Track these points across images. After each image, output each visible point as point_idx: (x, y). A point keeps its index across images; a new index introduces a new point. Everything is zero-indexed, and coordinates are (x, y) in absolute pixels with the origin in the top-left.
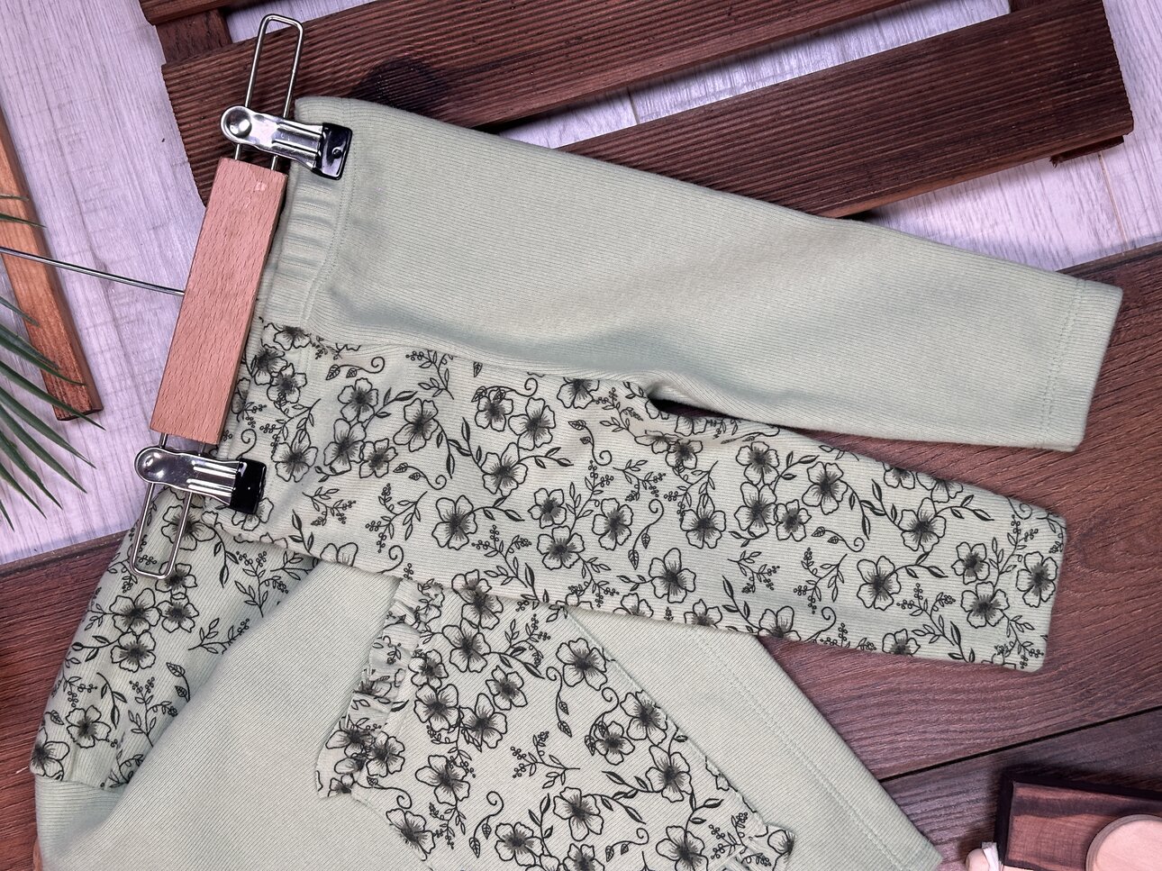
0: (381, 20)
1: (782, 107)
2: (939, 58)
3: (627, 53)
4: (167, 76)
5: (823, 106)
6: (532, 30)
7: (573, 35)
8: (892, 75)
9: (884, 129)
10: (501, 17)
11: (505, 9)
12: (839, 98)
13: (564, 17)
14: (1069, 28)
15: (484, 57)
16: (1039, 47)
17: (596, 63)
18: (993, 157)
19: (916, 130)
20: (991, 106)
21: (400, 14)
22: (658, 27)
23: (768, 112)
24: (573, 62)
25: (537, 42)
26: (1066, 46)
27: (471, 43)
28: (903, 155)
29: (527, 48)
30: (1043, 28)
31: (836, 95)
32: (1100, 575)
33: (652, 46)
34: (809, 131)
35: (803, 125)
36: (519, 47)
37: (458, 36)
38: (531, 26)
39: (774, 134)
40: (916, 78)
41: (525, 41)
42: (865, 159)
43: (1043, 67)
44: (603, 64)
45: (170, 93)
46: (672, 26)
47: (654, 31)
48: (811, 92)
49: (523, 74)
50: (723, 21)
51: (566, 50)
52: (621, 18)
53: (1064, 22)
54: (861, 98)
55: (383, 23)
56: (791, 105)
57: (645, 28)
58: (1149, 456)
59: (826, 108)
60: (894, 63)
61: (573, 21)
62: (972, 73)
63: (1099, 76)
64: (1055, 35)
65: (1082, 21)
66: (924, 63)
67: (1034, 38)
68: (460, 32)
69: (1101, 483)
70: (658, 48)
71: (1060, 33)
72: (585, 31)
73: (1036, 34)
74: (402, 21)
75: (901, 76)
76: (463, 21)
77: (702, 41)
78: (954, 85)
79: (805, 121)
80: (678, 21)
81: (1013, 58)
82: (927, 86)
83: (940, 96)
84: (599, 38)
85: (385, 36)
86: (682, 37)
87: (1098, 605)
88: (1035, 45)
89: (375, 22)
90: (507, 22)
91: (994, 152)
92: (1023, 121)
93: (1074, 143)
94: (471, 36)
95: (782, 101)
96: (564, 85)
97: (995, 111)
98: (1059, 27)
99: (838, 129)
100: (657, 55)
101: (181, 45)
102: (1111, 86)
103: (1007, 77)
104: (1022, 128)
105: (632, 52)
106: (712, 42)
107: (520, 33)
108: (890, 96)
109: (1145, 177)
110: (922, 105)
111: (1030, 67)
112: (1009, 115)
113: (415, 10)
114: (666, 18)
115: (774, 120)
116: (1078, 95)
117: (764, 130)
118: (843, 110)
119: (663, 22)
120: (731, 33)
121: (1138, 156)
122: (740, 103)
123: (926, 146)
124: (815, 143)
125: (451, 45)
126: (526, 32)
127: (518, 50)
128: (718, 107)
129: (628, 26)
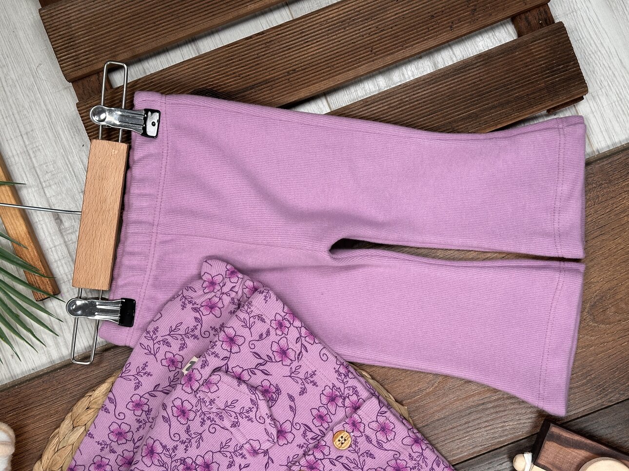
0: (189, 70)
1: (404, 97)
2: (483, 65)
3: (320, 76)
4: (79, 109)
5: (425, 94)
6: (269, 68)
7: (291, 69)
8: (459, 75)
9: (458, 104)
10: (253, 62)
11: (255, 59)
12: (433, 89)
13: (286, 60)
14: (549, 43)
15: (245, 84)
16: (534, 54)
17: (304, 82)
18: (516, 113)
19: (475, 103)
20: (512, 87)
21: (200, 66)
22: (335, 61)
23: (396, 100)
24: (292, 83)
25: (272, 74)
26: (549, 52)
27: (238, 78)
28: (469, 116)
29: (268, 77)
30: (536, 44)
31: (431, 88)
32: (603, 326)
33: (333, 71)
34: (419, 108)
35: (416, 105)
36: (263, 77)
37: (231, 75)
38: (268, 66)
39: (401, 111)
40: (472, 76)
41: (266, 74)
42: (450, 120)
43: (537, 64)
44: (308, 82)
45: (81, 117)
46: (342, 60)
47: (333, 64)
48: (418, 88)
49: (267, 91)
50: (369, 55)
51: (288, 77)
52: (315, 58)
53: (546, 40)
54: (444, 89)
55: (191, 71)
56: (408, 95)
57: (328, 62)
58: (622, 261)
59: (426, 95)
60: (459, 69)
61: (290, 62)
62: (501, 71)
63: (567, 66)
64: (543, 47)
65: (556, 39)
66: (475, 68)
67: (531, 50)
68: (231, 72)
69: (598, 277)
70: (336, 72)
71: (545, 46)
72: (297, 66)
73: (532, 47)
74: (201, 69)
75: (464, 75)
76: (233, 67)
77: (359, 66)
78: (492, 77)
79: (416, 103)
80: (345, 57)
81: (521, 61)
82: (478, 79)
83: (485, 84)
84: (305, 69)
85: (192, 78)
86: (348, 65)
87: (604, 343)
88: (532, 53)
89: (187, 71)
90: (256, 65)
91: (516, 110)
92: (530, 93)
93: (558, 102)
94: (237, 74)
95: (403, 94)
96: (288, 95)
97: (515, 89)
98: (544, 43)
99: (434, 106)
100: (336, 75)
101: (85, 92)
102: (574, 71)
103: (519, 71)
104: (530, 97)
105: (322, 75)
106: (364, 66)
107: (263, 70)
108: (459, 86)
109: (600, 115)
110: (476, 89)
111: (530, 65)
112: (523, 90)
113: (207, 63)
114: (338, 56)
115: (400, 104)
116: (557, 77)
117: (395, 110)
118: (436, 95)
119: (338, 58)
120: (373, 61)
121: (595, 104)
122: (381, 96)
123: (481, 110)
124: (423, 113)
125: (227, 79)
126: (266, 69)
127: (263, 79)
128: (370, 99)
129: (319, 62)
